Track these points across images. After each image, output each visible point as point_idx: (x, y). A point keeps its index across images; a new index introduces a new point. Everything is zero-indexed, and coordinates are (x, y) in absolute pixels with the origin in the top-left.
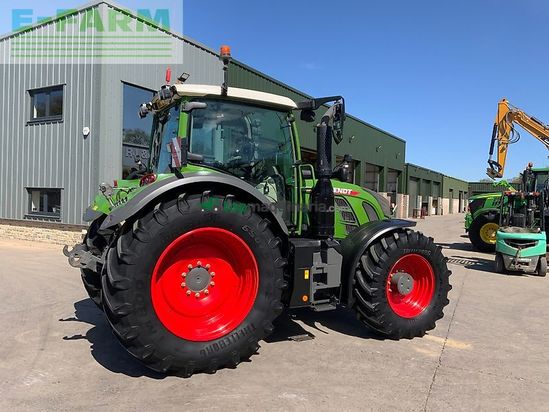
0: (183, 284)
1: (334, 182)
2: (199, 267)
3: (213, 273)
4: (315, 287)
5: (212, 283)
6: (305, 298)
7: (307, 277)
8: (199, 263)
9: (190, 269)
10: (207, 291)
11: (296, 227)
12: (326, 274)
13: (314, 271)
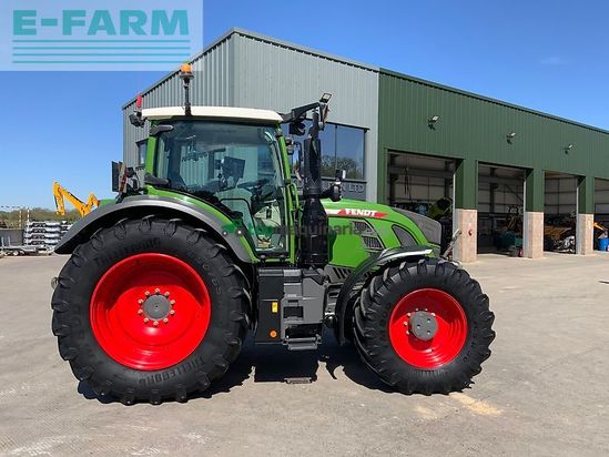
0: (140, 311)
1: (325, 202)
2: (158, 294)
3: (173, 302)
4: (289, 322)
5: (172, 312)
6: (273, 334)
7: (275, 309)
8: (157, 290)
9: (148, 297)
10: (166, 320)
11: (287, 254)
12: (302, 308)
13: (285, 304)
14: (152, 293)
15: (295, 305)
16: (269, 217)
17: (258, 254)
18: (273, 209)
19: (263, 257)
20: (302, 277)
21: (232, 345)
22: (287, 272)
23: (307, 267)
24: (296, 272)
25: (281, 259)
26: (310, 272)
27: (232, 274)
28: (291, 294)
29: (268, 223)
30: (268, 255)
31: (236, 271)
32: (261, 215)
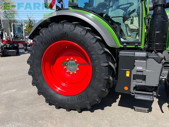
0: (65, 67)
2: (72, 60)
4: (134, 83)
5: (78, 69)
6: (126, 88)
7: (128, 75)
8: (72, 58)
9: (68, 61)
10: (75, 72)
11: (140, 43)
12: (145, 76)
13: (134, 72)
14: (70, 59)
15: (141, 73)
16: (132, 23)
17: (122, 43)
18: (135, 19)
19: (125, 44)
20: (147, 57)
21: (103, 91)
22: (138, 54)
23: (151, 51)
24: (143, 54)
25: (136, 46)
26: (153, 55)
27: (103, 53)
28: (139, 67)
29: (132, 27)
30: (128, 43)
31: (106, 52)
32: (128, 22)
